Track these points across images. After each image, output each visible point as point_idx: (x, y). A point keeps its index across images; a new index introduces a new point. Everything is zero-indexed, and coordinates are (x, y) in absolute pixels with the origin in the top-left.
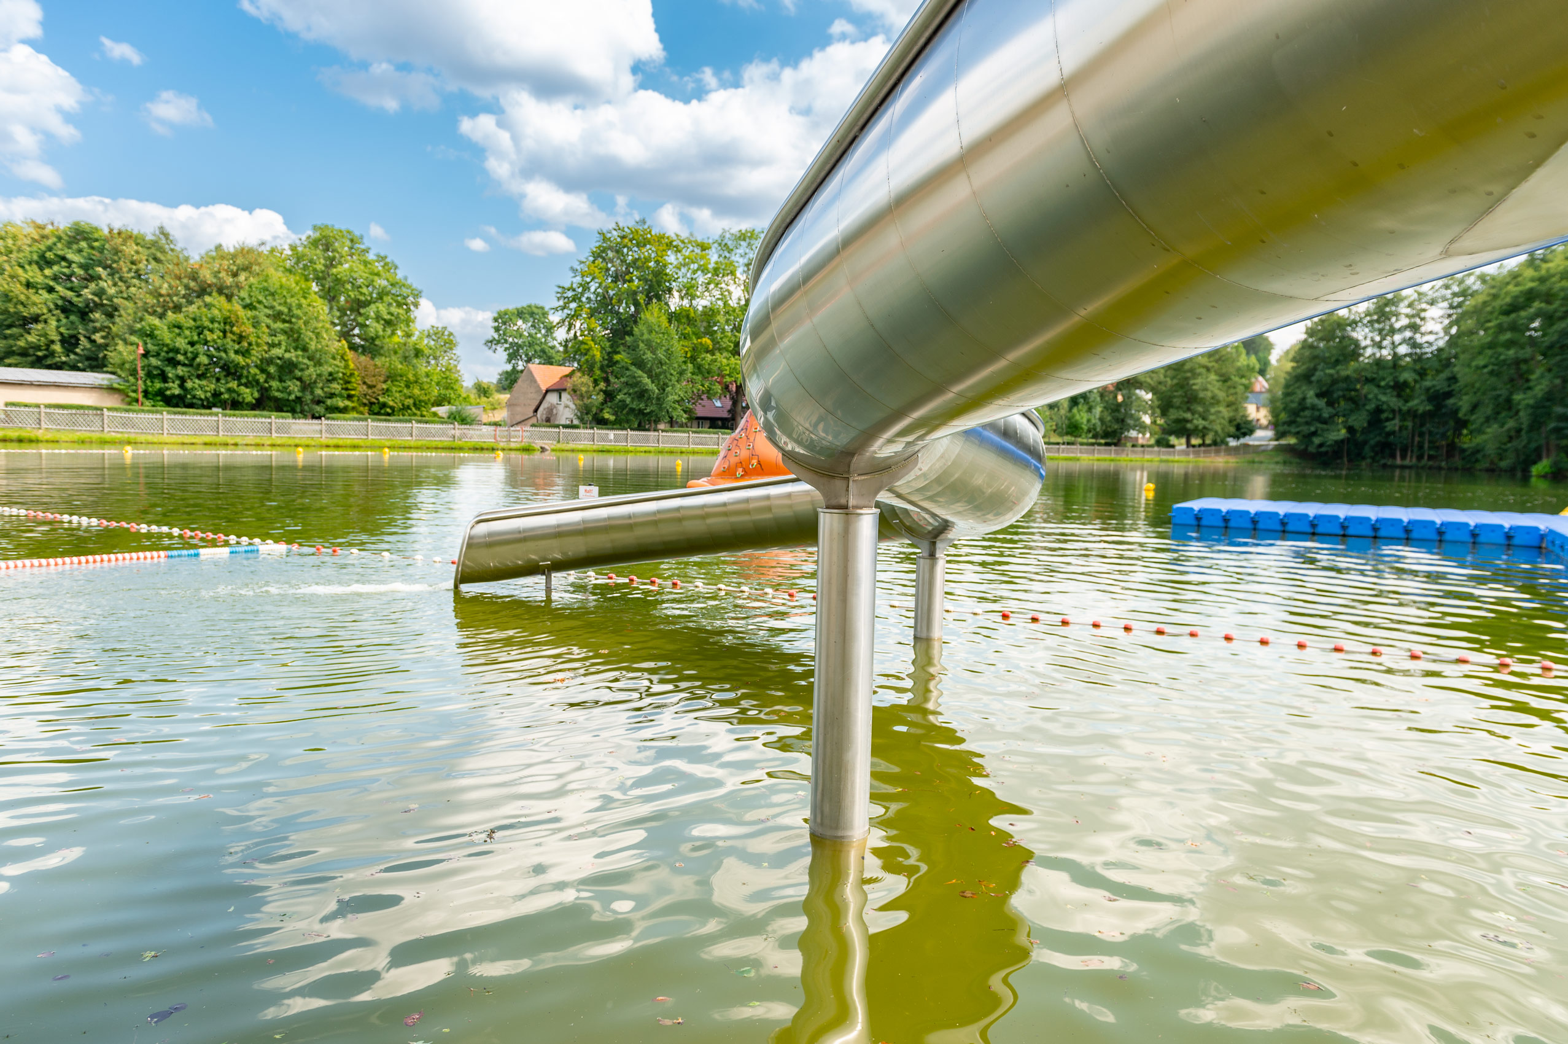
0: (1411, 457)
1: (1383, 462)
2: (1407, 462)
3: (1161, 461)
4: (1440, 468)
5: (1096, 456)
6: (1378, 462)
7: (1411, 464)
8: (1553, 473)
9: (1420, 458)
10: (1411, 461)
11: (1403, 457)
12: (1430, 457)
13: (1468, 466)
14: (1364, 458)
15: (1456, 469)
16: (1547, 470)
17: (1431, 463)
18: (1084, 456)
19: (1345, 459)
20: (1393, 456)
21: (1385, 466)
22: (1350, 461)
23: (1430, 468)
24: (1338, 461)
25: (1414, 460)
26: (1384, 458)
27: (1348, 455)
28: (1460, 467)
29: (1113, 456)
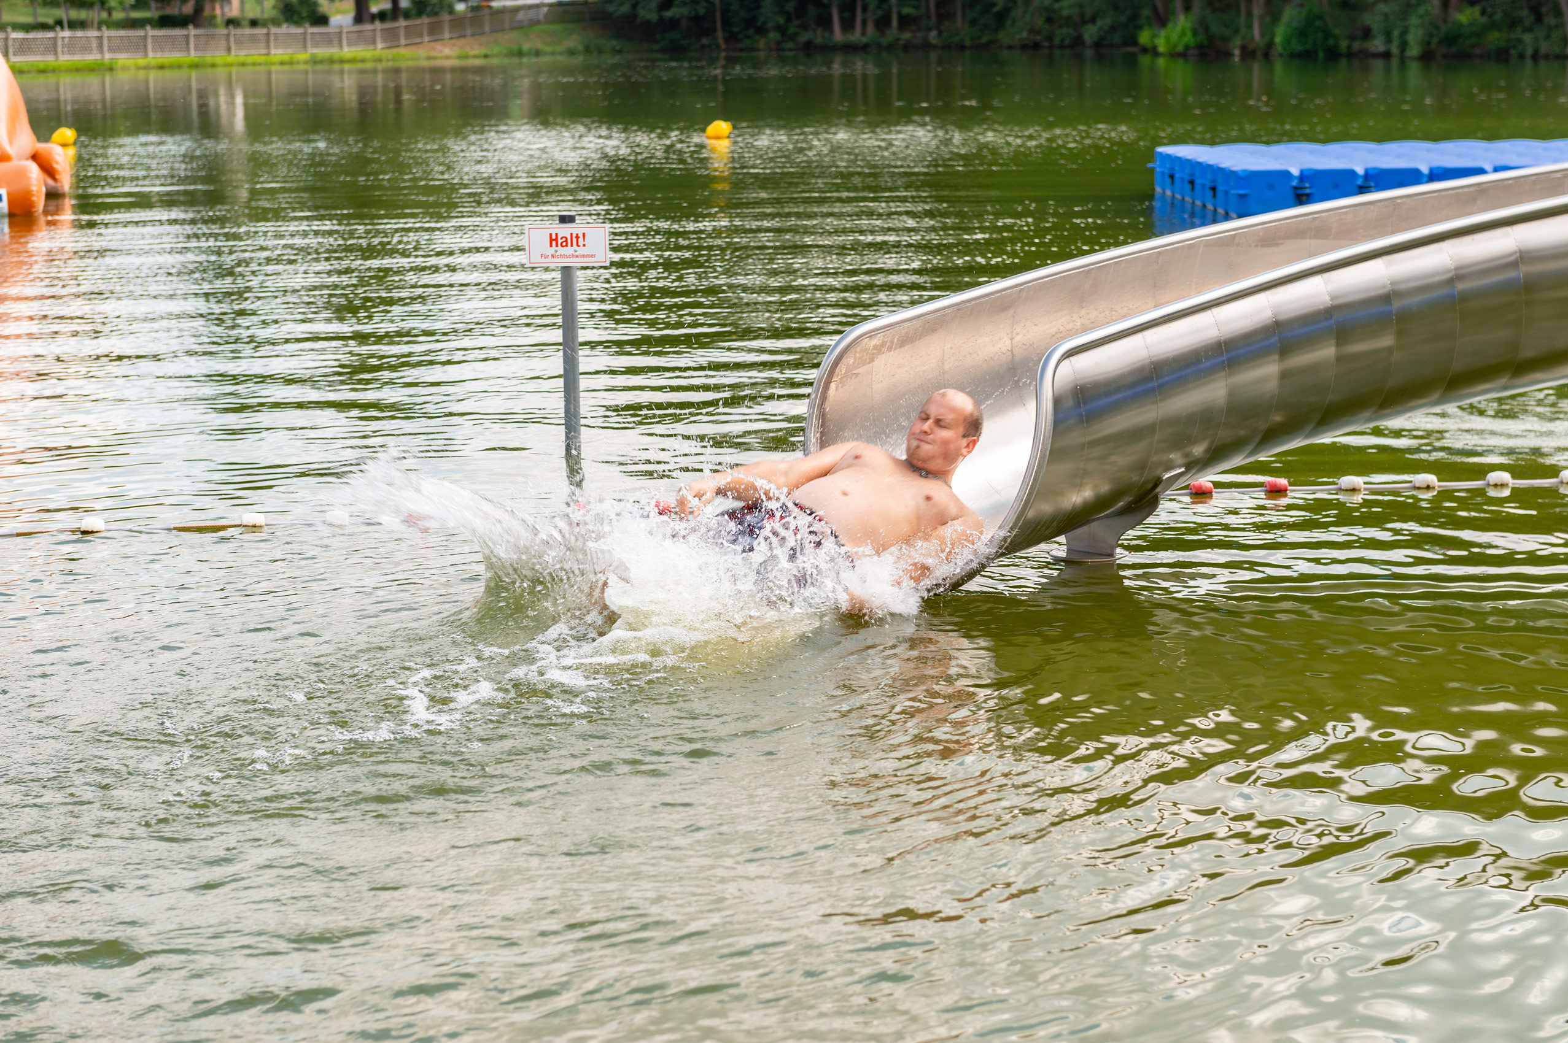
0: (864, 23)
1: (805, 37)
2: (856, 37)
3: (315, 61)
4: (927, 46)
5: (153, 57)
6: (793, 37)
7: (864, 40)
8: (1200, 47)
9: (883, 23)
10: (863, 34)
11: (848, 25)
12: (905, 22)
13: (984, 40)
14: (761, 31)
15: (962, 47)
16: (1189, 39)
17: (907, 35)
18: (123, 59)
19: (720, 34)
20: (825, 22)
21: (809, 48)
22: (732, 38)
23: (906, 47)
24: (705, 41)
25: (871, 29)
26: (804, 27)
27: (726, 23)
28: (968, 43)
29: (193, 56)
